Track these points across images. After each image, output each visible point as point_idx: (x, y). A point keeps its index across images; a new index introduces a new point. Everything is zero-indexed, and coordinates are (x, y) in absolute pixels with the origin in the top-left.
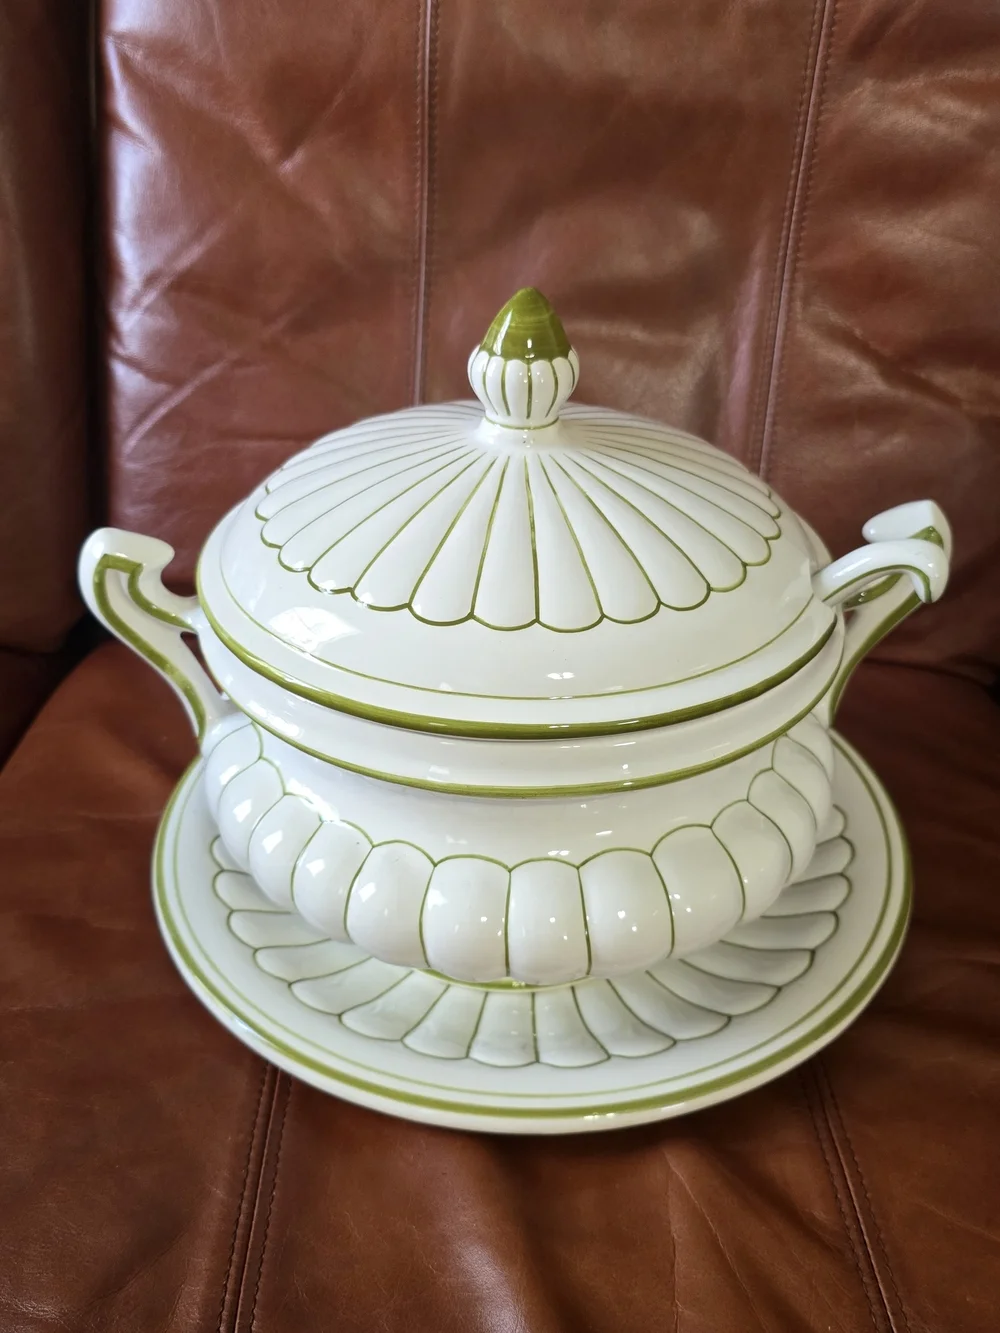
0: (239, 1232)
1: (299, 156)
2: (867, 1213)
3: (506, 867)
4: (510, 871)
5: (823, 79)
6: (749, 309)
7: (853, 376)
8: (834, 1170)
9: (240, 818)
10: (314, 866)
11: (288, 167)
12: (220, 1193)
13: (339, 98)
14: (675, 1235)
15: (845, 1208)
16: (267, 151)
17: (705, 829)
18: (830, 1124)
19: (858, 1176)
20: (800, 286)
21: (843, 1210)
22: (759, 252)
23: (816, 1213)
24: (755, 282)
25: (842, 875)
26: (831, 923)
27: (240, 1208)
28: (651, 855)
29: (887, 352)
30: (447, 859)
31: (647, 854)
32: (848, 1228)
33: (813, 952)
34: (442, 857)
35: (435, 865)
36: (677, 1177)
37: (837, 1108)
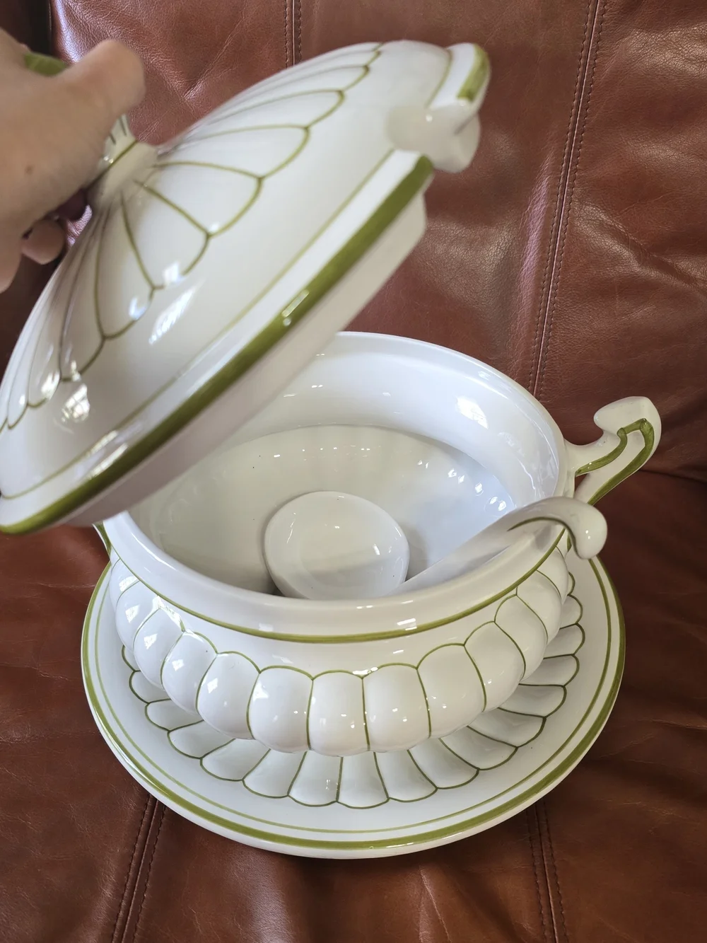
0: (118, 924)
1: (199, 87)
2: (561, 926)
3: (309, 676)
4: (313, 679)
5: (599, 30)
6: (538, 208)
7: (616, 259)
8: (541, 891)
9: (130, 619)
10: (176, 664)
11: (192, 94)
12: (108, 893)
13: (228, 43)
14: (421, 939)
15: (546, 922)
16: (177, 84)
17: (461, 647)
18: (544, 854)
19: (558, 895)
20: (578, 190)
21: (544, 923)
22: (548, 163)
23: (525, 926)
24: (543, 187)
25: (573, 655)
26: (561, 693)
27: (120, 905)
28: (417, 668)
29: (641, 243)
30: (268, 668)
31: (413, 667)
32: (545, 937)
33: (544, 719)
34: (266, 666)
35: (260, 672)
36: (428, 894)
37: (550, 840)
